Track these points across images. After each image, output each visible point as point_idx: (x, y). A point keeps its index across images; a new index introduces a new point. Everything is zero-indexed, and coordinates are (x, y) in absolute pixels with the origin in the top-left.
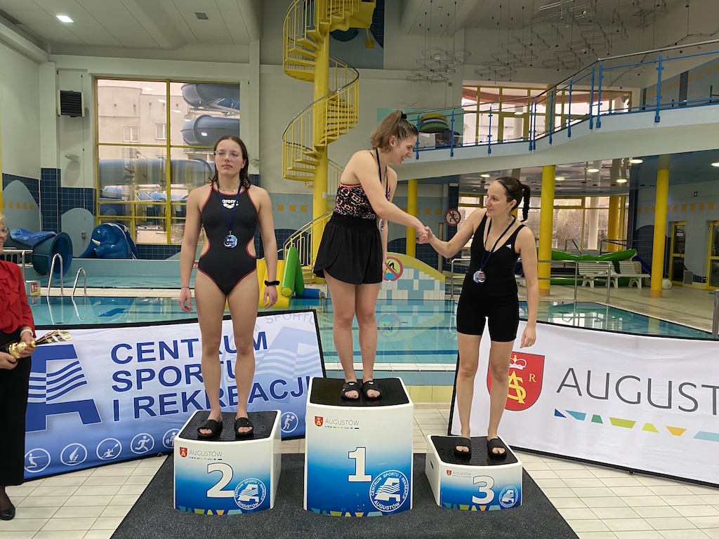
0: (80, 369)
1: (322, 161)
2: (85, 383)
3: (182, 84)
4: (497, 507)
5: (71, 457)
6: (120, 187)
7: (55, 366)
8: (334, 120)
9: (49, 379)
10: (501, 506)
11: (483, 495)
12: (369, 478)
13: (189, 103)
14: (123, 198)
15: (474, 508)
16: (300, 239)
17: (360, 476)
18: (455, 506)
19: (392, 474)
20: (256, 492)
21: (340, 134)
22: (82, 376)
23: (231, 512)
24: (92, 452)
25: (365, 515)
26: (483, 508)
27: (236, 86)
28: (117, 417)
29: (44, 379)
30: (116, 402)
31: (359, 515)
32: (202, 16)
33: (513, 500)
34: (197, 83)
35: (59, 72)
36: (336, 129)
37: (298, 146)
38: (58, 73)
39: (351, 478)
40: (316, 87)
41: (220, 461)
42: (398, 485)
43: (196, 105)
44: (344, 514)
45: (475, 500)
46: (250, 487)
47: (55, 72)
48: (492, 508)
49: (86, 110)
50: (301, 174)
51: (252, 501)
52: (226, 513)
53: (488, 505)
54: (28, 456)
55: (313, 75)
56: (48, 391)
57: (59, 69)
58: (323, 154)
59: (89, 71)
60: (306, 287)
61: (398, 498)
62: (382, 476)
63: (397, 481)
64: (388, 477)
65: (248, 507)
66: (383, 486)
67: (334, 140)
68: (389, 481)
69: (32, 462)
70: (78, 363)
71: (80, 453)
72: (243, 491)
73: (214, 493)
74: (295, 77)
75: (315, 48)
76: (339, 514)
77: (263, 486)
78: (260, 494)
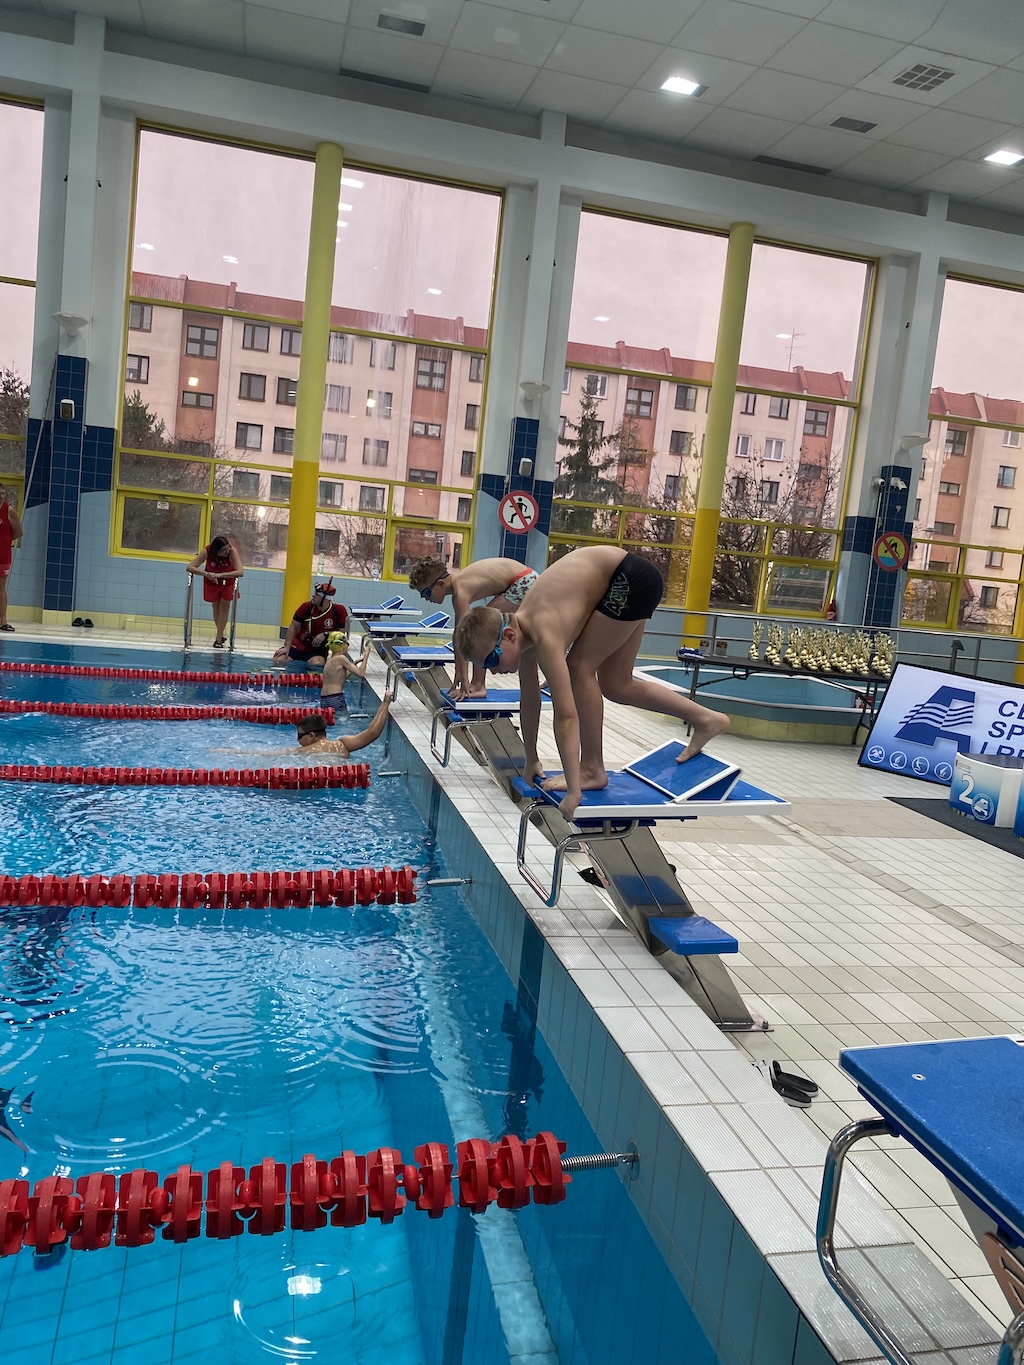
0: (971, 711)
2: (971, 722)
5: (942, 772)
7: (958, 704)
9: (950, 713)
20: (986, 807)
22: (971, 717)
23: (969, 816)
29: (945, 712)
30: (986, 744)
46: (982, 801)
54: (917, 761)
56: (944, 721)
69: (918, 766)
70: (972, 706)
71: (948, 772)
72: (978, 803)
73: (962, 797)
77: (992, 804)
78: (988, 810)
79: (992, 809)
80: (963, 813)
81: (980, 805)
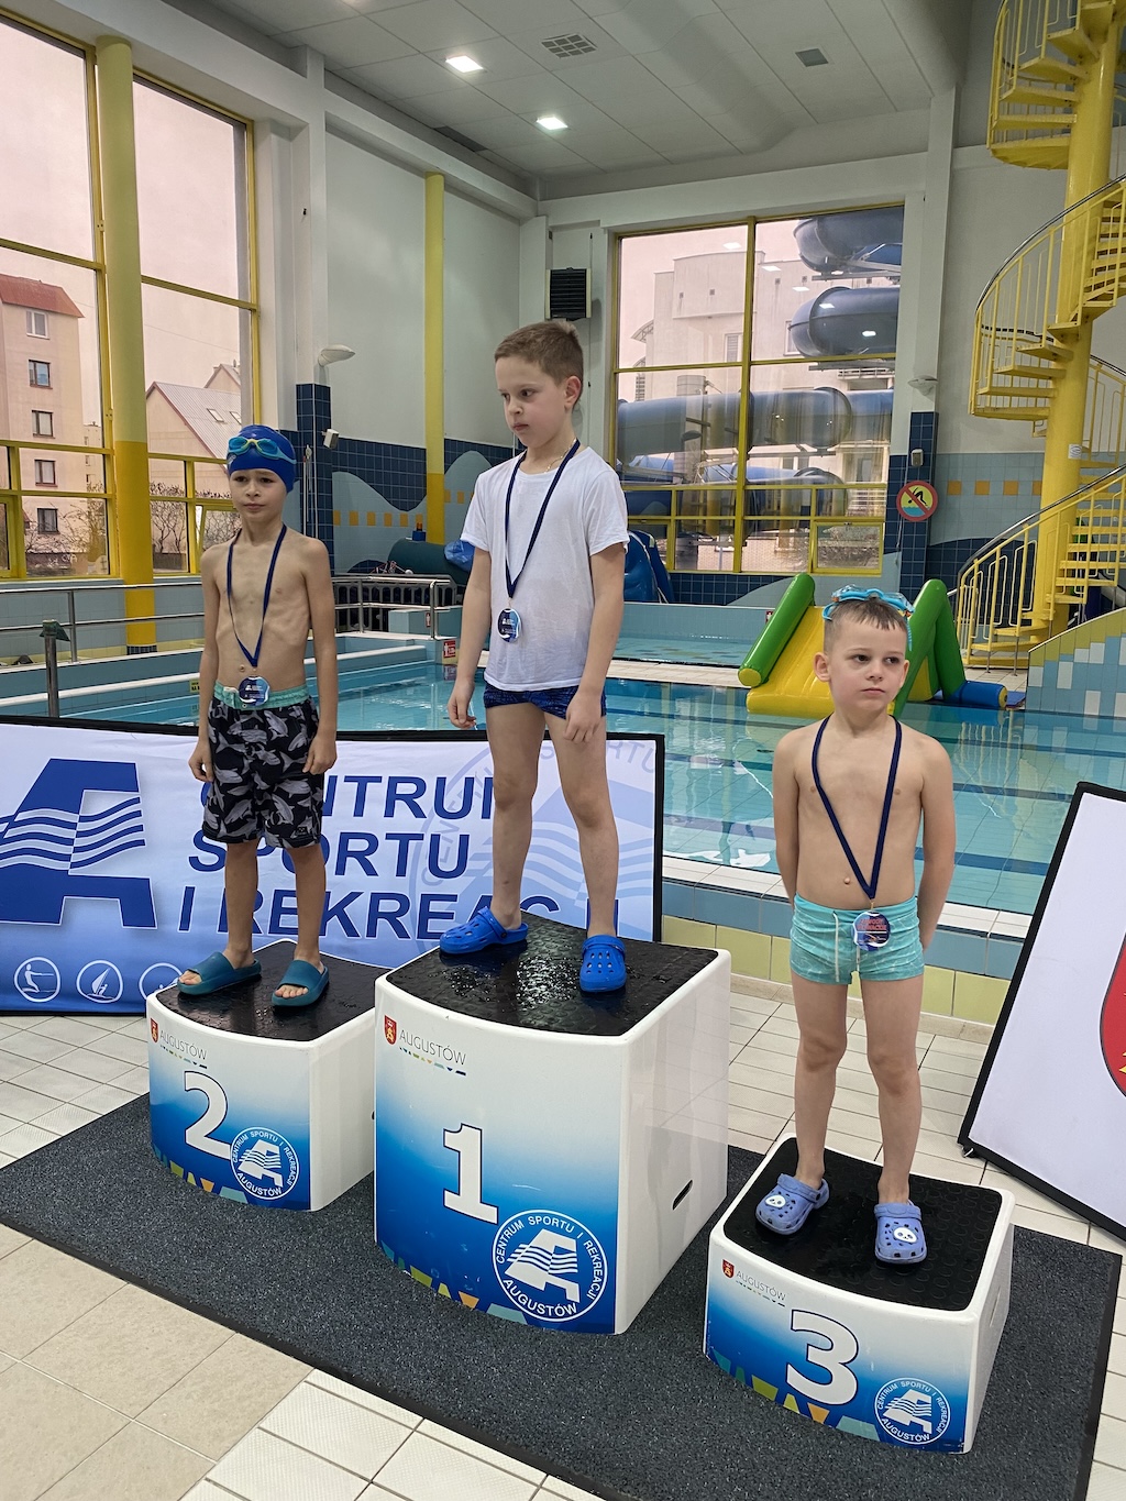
0: (138, 814)
1: (1072, 367)
2: (142, 843)
3: (797, 223)
4: (867, 1430)
5: (96, 985)
6: (672, 456)
7: (98, 802)
8: (1107, 261)
9: (82, 827)
10: (879, 1429)
11: (822, 1376)
12: (490, 1214)
13: (811, 265)
14: (675, 480)
15: (791, 1403)
16: (997, 562)
17: (467, 1201)
18: (740, 1371)
19: (555, 1222)
20: (276, 1162)
21: (1122, 292)
22: (140, 828)
23: (226, 1193)
24: (131, 984)
25: (483, 1306)
26: (820, 1416)
27: (897, 210)
28: (185, 923)
29: (73, 826)
30: (190, 892)
31: (470, 1301)
32: (812, 58)
33: (927, 1427)
34: (818, 216)
35: (554, 234)
36: (1113, 281)
37: (1007, 334)
38: (551, 237)
39: (451, 1200)
40: (1072, 180)
41: (202, 1070)
42: (572, 1258)
43: (825, 270)
44: (435, 1285)
45: (795, 1378)
46: (262, 1147)
47: (544, 234)
48: (846, 1424)
49: (597, 304)
50: (1023, 402)
51: (267, 1182)
52: (216, 1190)
53: (836, 1412)
54: (25, 968)
55: (1066, 150)
56: (77, 850)
57: (554, 227)
58: (1077, 349)
59: (602, 225)
60: (970, 676)
61: (573, 1291)
62: (524, 1219)
63: (571, 1244)
64: (541, 1226)
65: (259, 1192)
66: (527, 1247)
67: (1104, 310)
68: (546, 1240)
69: (30, 982)
70: (137, 801)
71: (111, 982)
72: (249, 1153)
73: (196, 1137)
74: (1023, 164)
75: (1075, 78)
76: (427, 1281)
77: (290, 1153)
78: (284, 1170)
79: (294, 1165)
80: (208, 1186)
81: (257, 1160)
